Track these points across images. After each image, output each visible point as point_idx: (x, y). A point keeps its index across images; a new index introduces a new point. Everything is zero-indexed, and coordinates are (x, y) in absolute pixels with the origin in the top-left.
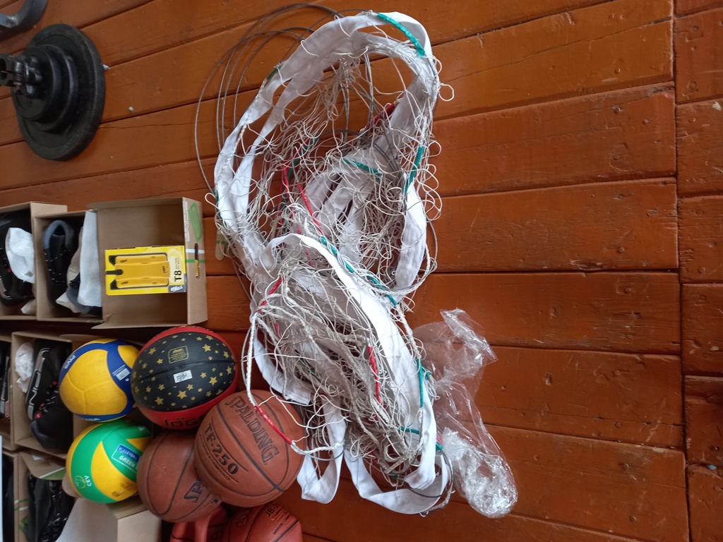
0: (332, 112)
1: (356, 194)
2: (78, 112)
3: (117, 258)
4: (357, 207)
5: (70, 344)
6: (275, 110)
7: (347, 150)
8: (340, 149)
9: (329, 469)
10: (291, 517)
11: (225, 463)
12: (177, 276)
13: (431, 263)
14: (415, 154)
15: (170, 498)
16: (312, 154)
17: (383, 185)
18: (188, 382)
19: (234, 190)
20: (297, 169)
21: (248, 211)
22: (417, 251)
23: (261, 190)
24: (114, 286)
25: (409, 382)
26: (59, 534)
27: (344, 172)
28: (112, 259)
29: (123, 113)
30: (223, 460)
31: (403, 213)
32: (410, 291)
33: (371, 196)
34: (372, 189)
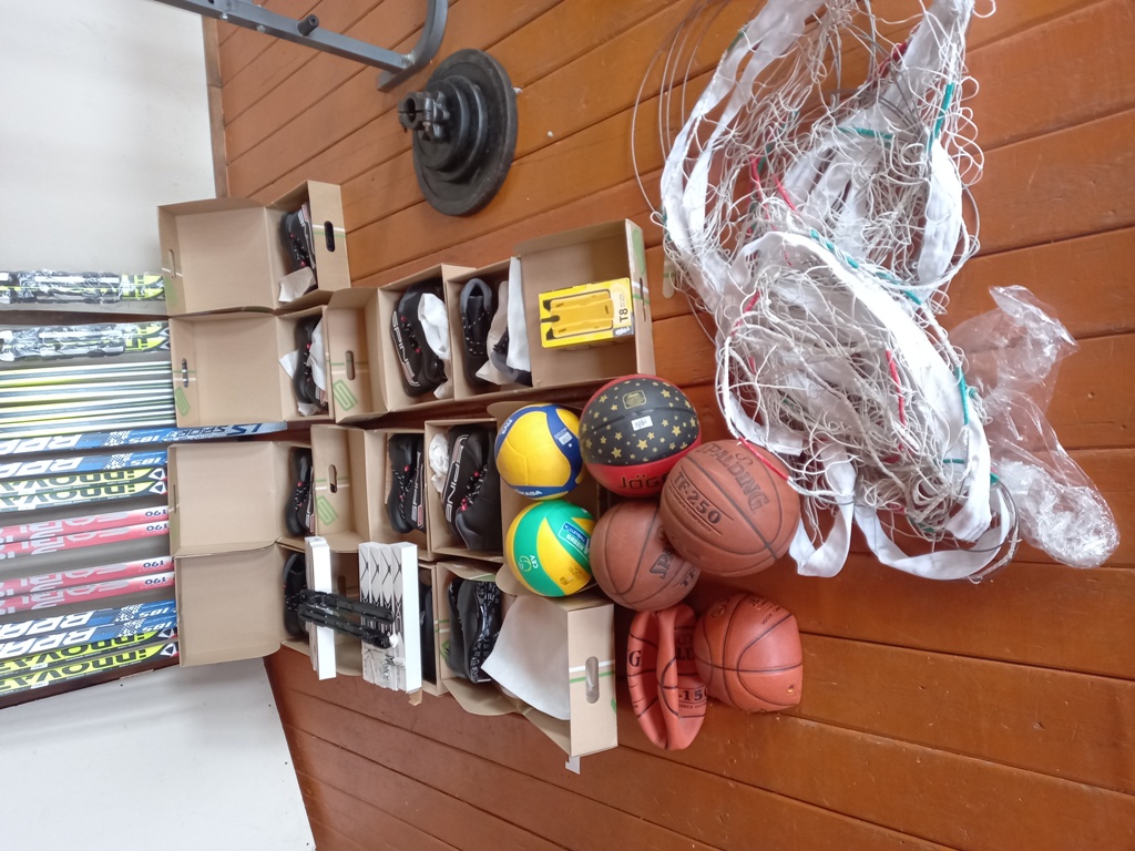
0: (818, 73)
1: (856, 170)
2: (487, 151)
3: (552, 303)
4: (858, 187)
5: (495, 422)
6: (739, 86)
7: (841, 115)
8: (832, 115)
9: (834, 533)
10: (781, 610)
11: (703, 511)
12: (623, 316)
13: (971, 243)
14: (942, 97)
15: (633, 571)
16: (791, 134)
17: (895, 149)
18: (648, 430)
19: (686, 204)
20: (771, 157)
21: (706, 226)
22: (949, 228)
23: (722, 194)
24: (550, 335)
25: (946, 398)
26: (490, 650)
27: (839, 144)
28: (547, 305)
29: (540, 141)
30: (701, 508)
31: (926, 179)
32: (941, 283)
33: (879, 168)
34: (878, 159)
